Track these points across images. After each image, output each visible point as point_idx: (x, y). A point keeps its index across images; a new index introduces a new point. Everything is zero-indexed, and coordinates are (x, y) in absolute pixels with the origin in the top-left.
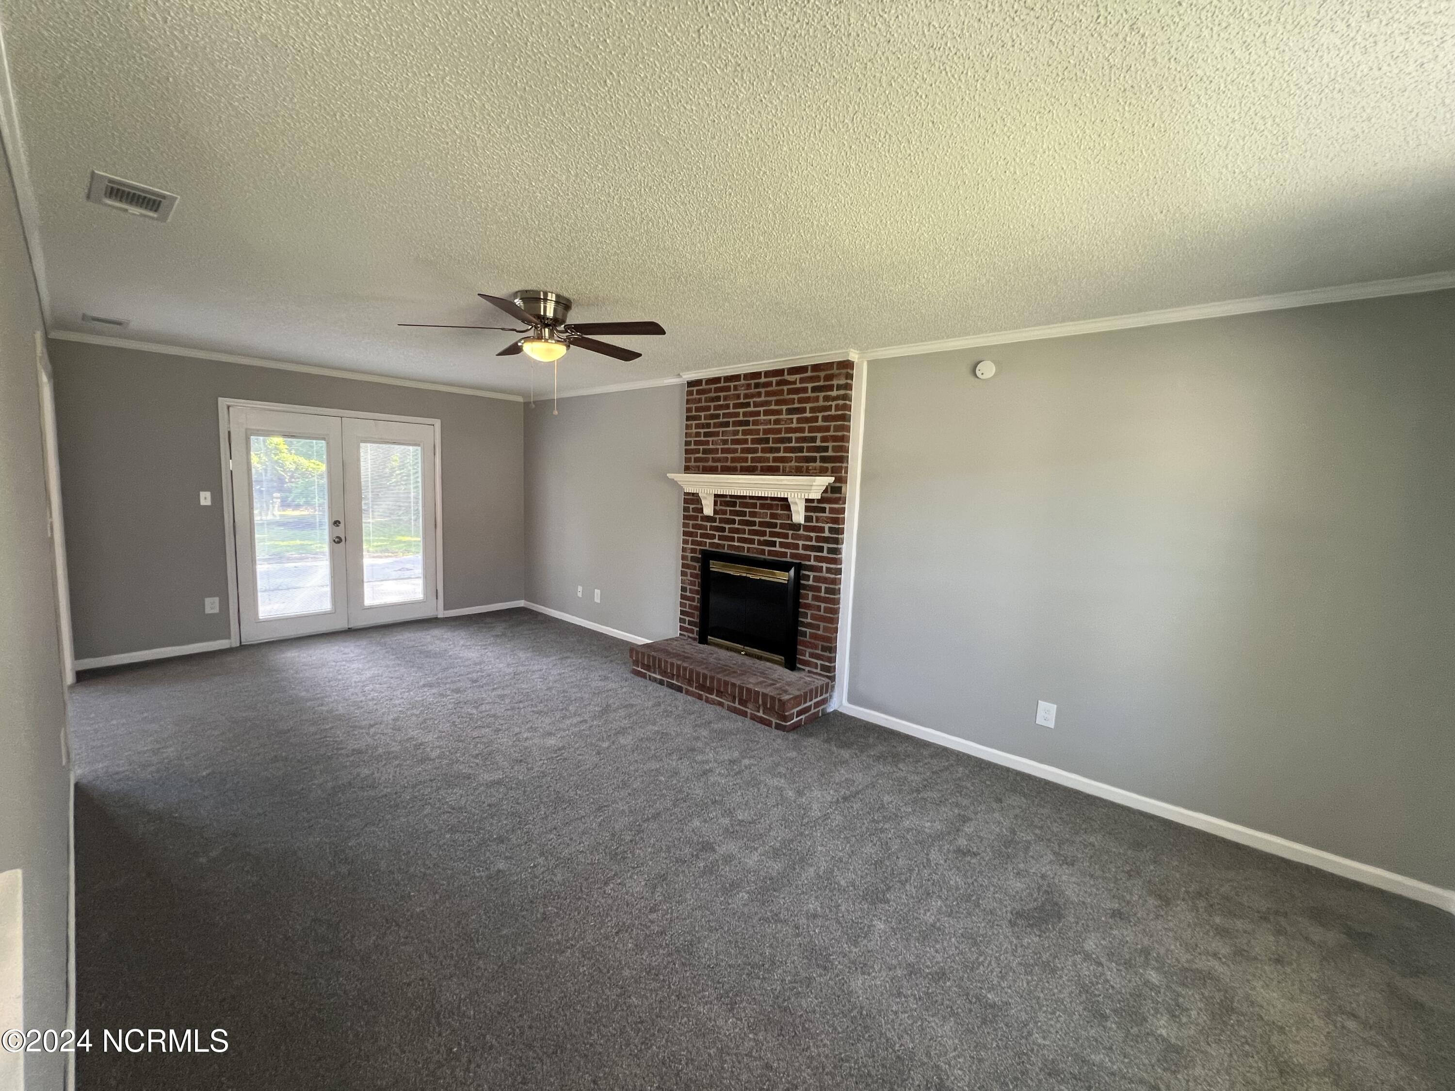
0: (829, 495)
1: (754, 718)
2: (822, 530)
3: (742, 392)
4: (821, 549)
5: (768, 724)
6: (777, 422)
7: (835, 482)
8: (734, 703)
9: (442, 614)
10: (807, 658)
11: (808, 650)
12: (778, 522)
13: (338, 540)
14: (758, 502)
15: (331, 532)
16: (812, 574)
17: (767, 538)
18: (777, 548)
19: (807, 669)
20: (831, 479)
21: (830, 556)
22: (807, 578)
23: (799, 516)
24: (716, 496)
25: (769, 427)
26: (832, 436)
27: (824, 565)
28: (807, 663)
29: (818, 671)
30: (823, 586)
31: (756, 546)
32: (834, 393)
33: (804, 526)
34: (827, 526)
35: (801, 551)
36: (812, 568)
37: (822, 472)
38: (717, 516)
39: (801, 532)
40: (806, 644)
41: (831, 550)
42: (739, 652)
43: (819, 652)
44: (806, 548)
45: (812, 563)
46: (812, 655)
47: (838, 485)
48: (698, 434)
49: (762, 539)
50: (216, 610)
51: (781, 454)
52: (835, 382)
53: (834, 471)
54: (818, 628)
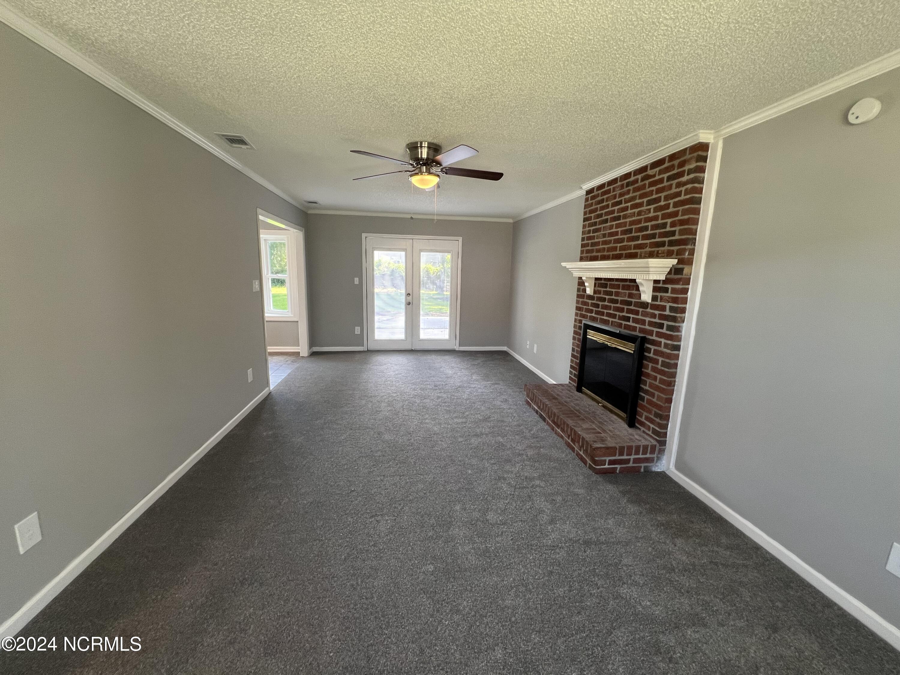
0: (672, 276)
1: (578, 455)
2: (663, 308)
3: (618, 192)
4: (661, 326)
5: (585, 463)
6: (639, 213)
7: (678, 263)
8: (569, 439)
9: (457, 348)
10: (643, 419)
11: (645, 414)
12: (633, 300)
13: (409, 304)
14: (621, 284)
15: (406, 299)
16: (653, 348)
17: (624, 314)
18: (631, 323)
19: (642, 429)
20: (675, 261)
21: (668, 332)
22: (649, 350)
23: (646, 296)
24: (596, 279)
25: (634, 218)
26: (679, 220)
27: (663, 341)
28: (642, 424)
29: (650, 433)
30: (661, 359)
31: (616, 320)
32: (685, 178)
33: (652, 305)
34: (668, 305)
35: (647, 327)
36: (654, 343)
37: (669, 255)
38: (596, 295)
39: (649, 310)
40: (643, 408)
41: (670, 328)
42: (598, 403)
43: (652, 417)
44: (651, 324)
45: (654, 338)
46: (647, 418)
47: (680, 266)
48: (589, 232)
49: (621, 314)
50: (359, 333)
51: (640, 242)
52: (686, 168)
53: (680, 253)
54: (653, 395)
